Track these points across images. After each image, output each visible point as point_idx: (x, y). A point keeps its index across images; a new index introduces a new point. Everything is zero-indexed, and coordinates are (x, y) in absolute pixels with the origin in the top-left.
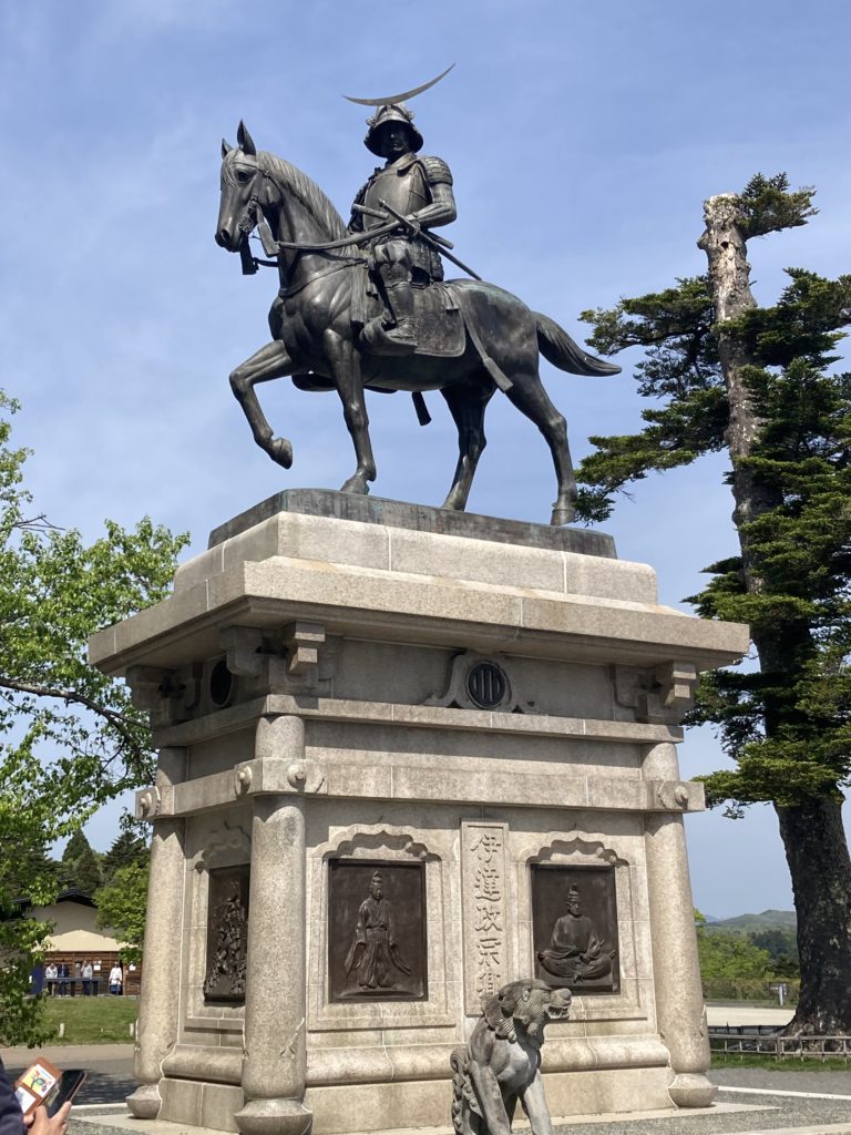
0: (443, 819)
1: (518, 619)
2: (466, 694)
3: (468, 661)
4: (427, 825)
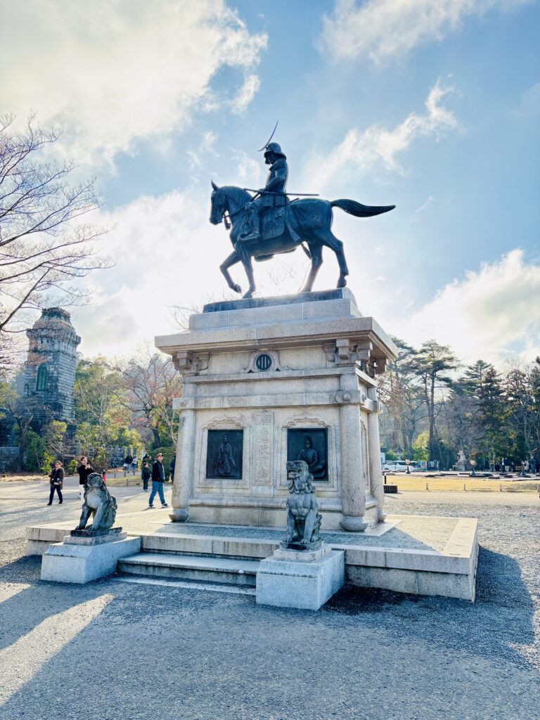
0: (248, 414)
1: (254, 336)
2: (256, 367)
3: (257, 355)
4: (242, 416)
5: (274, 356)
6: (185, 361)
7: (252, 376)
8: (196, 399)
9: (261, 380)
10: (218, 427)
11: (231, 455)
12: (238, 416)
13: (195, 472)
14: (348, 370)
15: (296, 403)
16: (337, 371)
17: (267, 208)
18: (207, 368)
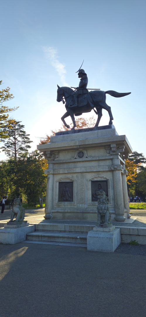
0: (75, 175)
2: (78, 156)
3: (78, 152)
4: (72, 176)
5: (85, 152)
6: (49, 155)
7: (76, 160)
8: (54, 170)
9: (80, 162)
10: (63, 181)
11: (68, 192)
12: (71, 176)
13: (54, 199)
14: (115, 156)
15: (95, 170)
16: (111, 157)
17: (80, 94)
18: (58, 157)
